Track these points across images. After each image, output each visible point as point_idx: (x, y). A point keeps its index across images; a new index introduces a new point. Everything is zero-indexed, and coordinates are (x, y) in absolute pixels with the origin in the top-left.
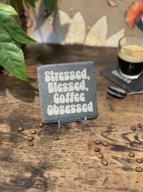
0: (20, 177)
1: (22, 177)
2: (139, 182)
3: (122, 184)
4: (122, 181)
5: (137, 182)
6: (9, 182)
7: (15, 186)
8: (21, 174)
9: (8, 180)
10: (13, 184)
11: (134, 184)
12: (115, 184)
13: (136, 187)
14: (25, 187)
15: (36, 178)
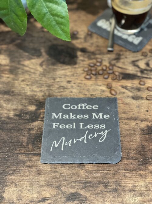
0: (24, 110)
1: (26, 110)
2: (149, 111)
3: (132, 113)
4: (132, 110)
5: (148, 111)
6: (12, 116)
7: (20, 119)
8: (25, 108)
9: (12, 114)
10: (17, 118)
11: (144, 113)
12: (124, 114)
13: (146, 116)
14: (30, 121)
15: (41, 111)
